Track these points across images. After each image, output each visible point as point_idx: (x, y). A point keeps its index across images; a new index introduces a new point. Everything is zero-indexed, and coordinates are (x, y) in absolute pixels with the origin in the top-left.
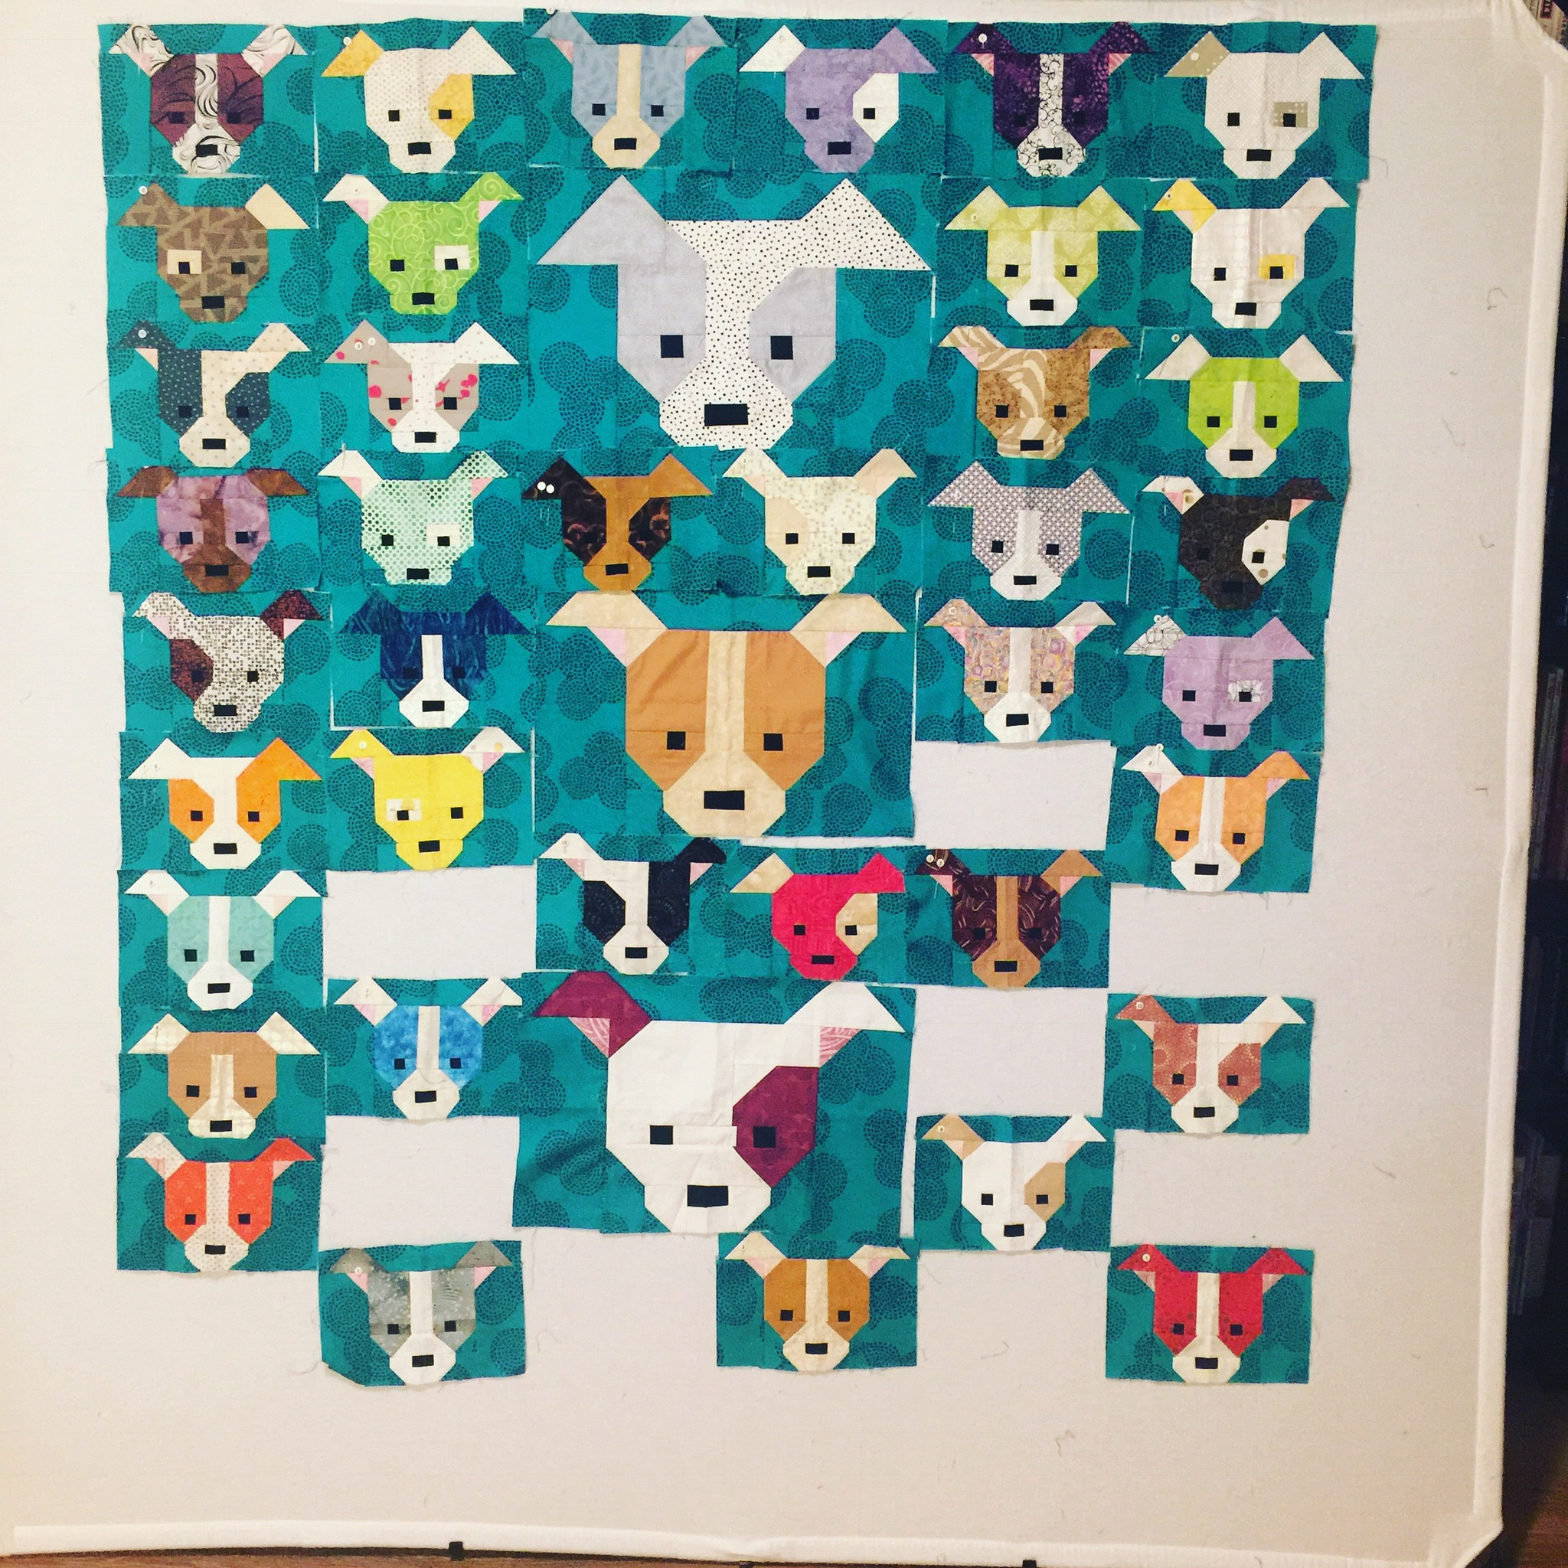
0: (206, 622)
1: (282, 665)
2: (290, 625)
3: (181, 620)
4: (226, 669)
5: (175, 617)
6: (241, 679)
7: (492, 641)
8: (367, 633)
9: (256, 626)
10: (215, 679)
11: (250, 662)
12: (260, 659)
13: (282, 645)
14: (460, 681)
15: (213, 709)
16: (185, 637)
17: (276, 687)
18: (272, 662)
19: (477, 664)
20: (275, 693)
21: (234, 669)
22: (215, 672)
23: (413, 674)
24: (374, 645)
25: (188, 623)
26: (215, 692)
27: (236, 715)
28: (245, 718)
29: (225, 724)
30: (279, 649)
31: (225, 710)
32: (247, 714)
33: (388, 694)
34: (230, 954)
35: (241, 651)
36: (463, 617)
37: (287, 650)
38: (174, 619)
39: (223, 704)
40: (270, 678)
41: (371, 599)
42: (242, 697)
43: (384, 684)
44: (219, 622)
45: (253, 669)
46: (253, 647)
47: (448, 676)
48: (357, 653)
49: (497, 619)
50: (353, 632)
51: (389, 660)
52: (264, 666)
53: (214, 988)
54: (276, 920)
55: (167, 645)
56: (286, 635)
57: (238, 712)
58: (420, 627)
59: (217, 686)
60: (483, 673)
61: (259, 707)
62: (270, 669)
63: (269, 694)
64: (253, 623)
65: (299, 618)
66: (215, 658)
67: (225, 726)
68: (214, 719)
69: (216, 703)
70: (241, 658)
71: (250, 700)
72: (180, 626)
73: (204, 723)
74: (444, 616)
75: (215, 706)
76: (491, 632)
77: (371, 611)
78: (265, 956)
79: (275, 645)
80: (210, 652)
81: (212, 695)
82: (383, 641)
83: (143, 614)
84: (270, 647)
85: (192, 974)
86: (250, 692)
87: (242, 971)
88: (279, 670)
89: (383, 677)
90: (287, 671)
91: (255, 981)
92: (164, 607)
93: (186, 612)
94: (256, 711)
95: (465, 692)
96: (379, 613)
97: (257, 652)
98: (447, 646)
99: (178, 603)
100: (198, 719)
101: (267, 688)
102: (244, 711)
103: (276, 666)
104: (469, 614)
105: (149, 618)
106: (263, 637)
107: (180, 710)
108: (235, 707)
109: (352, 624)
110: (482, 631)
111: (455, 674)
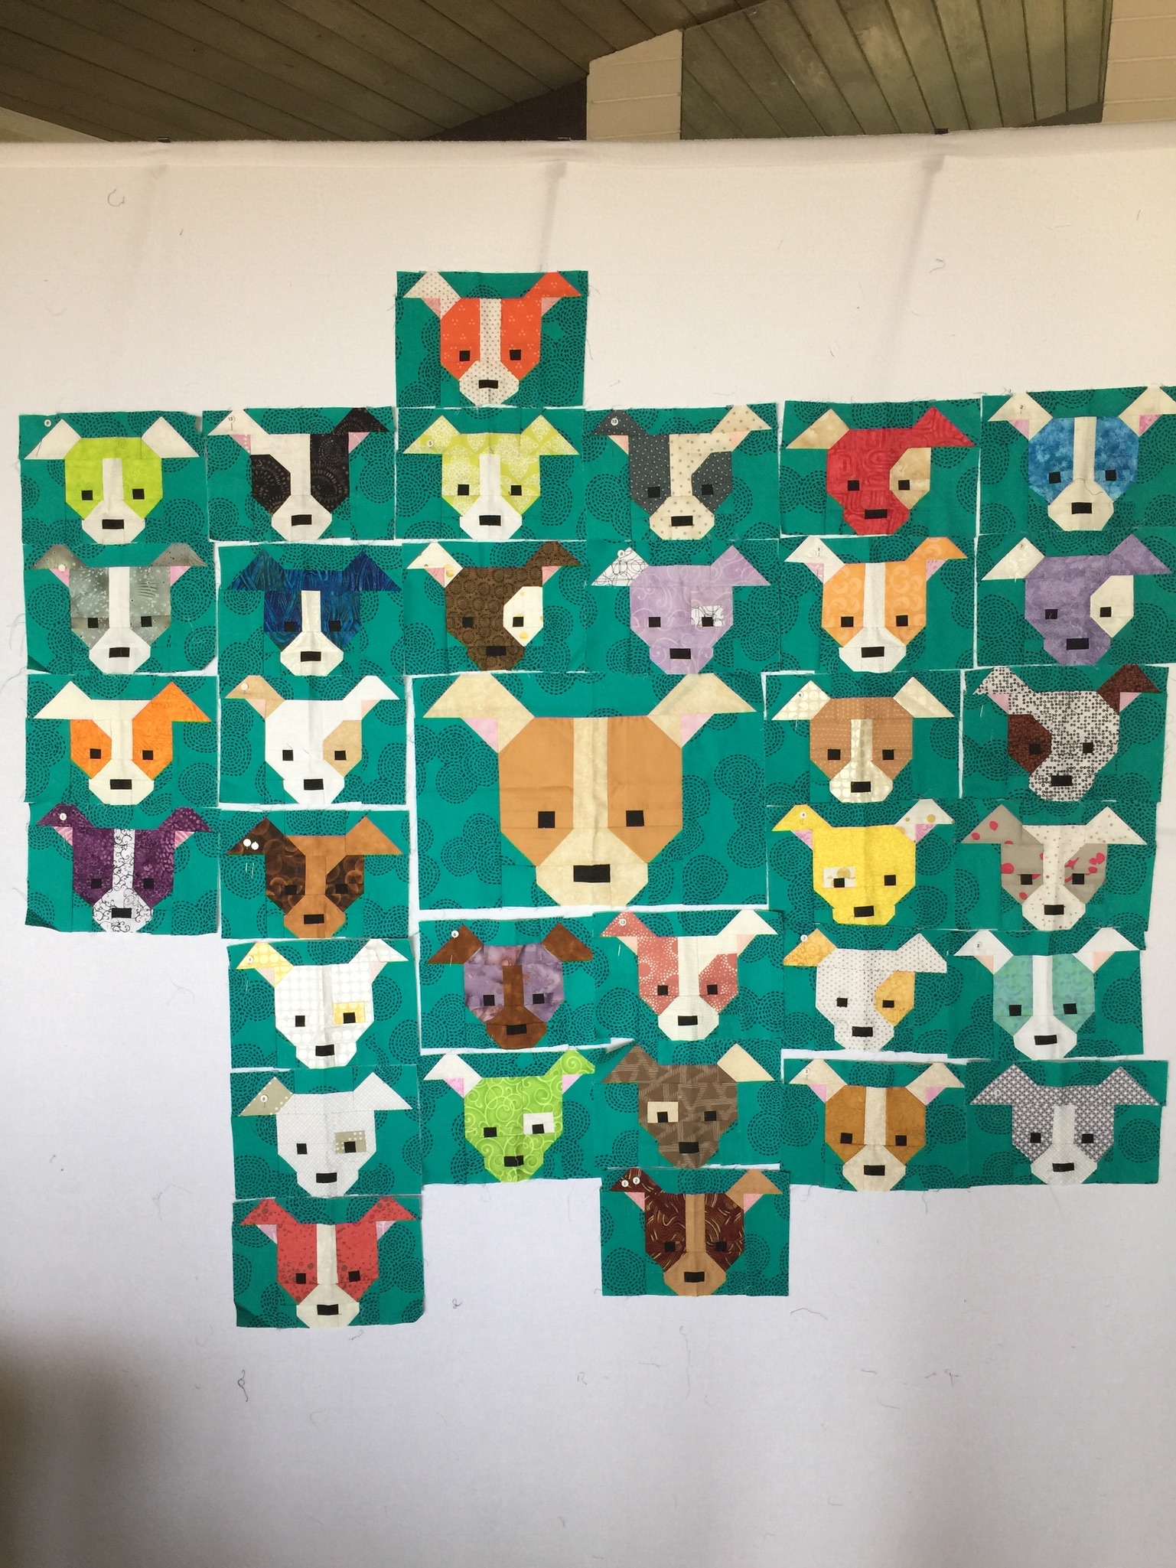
0: (1045, 698)
1: (1117, 737)
2: (1127, 699)
3: (1020, 697)
4: (1064, 741)
5: (1014, 694)
6: (1077, 750)
7: (366, 596)
8: (252, 589)
9: (1093, 700)
10: (1054, 752)
11: (1086, 734)
12: (1096, 731)
13: (1118, 717)
14: (336, 633)
15: (1050, 779)
16: (1024, 713)
17: (1111, 757)
18: (1107, 734)
19: (351, 618)
20: (1109, 764)
21: (1071, 742)
22: (1054, 745)
23: (294, 627)
24: (258, 601)
25: (1027, 699)
26: (1054, 764)
27: (1071, 784)
28: (1080, 788)
29: (1062, 795)
30: (1114, 721)
31: (1062, 780)
32: (1082, 783)
33: (269, 645)
34: (1055, 1008)
35: (1078, 725)
36: (340, 575)
37: (1122, 723)
38: (1013, 696)
39: (1061, 774)
40: (1105, 749)
41: (258, 558)
42: (1078, 768)
43: (267, 636)
44: (1060, 698)
45: (1089, 741)
46: (1089, 720)
47: (325, 630)
48: (243, 609)
49: (370, 576)
50: (239, 588)
51: (271, 614)
52: (1100, 738)
53: (1041, 1040)
54: (1097, 975)
55: (1005, 720)
56: (1121, 709)
57: (1073, 782)
58: (301, 583)
59: (1056, 758)
60: (357, 626)
61: (1093, 777)
62: (1105, 740)
63: (1104, 764)
64: (1090, 697)
65: (1136, 691)
66: (1055, 732)
67: (1063, 795)
68: (1052, 789)
69: (1055, 774)
70: (1078, 731)
71: (1085, 771)
72: (1019, 702)
73: (1039, 793)
74: (323, 573)
75: (1052, 777)
76: (366, 588)
77: (256, 570)
78: (1088, 1007)
79: (1110, 718)
80: (1050, 726)
81: (1050, 766)
82: (267, 597)
83: (984, 692)
84: (1105, 720)
85: (1017, 1027)
86: (1085, 763)
87: (1067, 1024)
88: (1114, 741)
89: (266, 630)
90: (1120, 743)
91: (1079, 1033)
92: (1004, 684)
93: (1026, 689)
94: (1090, 781)
95: (340, 643)
96: (265, 571)
97: (1093, 724)
98: (325, 602)
99: (1019, 680)
100: (1033, 790)
101: (1099, 760)
102: (1079, 781)
103: (1111, 738)
104: (345, 573)
105: (991, 695)
106: (1100, 711)
107: (1015, 782)
108: (1071, 777)
109: (238, 581)
110: (357, 588)
111: (332, 627)
